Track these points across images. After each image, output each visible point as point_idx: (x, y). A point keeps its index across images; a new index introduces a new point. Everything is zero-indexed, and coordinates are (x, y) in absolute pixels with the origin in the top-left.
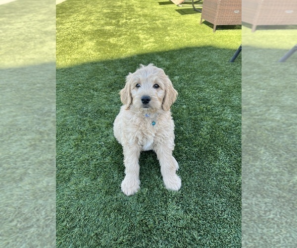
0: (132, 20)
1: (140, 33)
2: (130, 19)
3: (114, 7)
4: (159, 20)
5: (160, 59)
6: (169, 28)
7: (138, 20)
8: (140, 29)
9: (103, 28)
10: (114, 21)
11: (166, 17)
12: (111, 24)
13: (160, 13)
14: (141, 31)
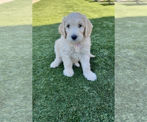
0: (80, 8)
1: (88, 13)
2: (79, 8)
3: (67, 3)
4: (94, 8)
5: (107, 22)
6: (102, 11)
7: (83, 8)
8: (87, 11)
9: (67, 12)
10: (71, 9)
11: (97, 7)
12: (70, 10)
13: (92, 6)
14: (88, 12)
